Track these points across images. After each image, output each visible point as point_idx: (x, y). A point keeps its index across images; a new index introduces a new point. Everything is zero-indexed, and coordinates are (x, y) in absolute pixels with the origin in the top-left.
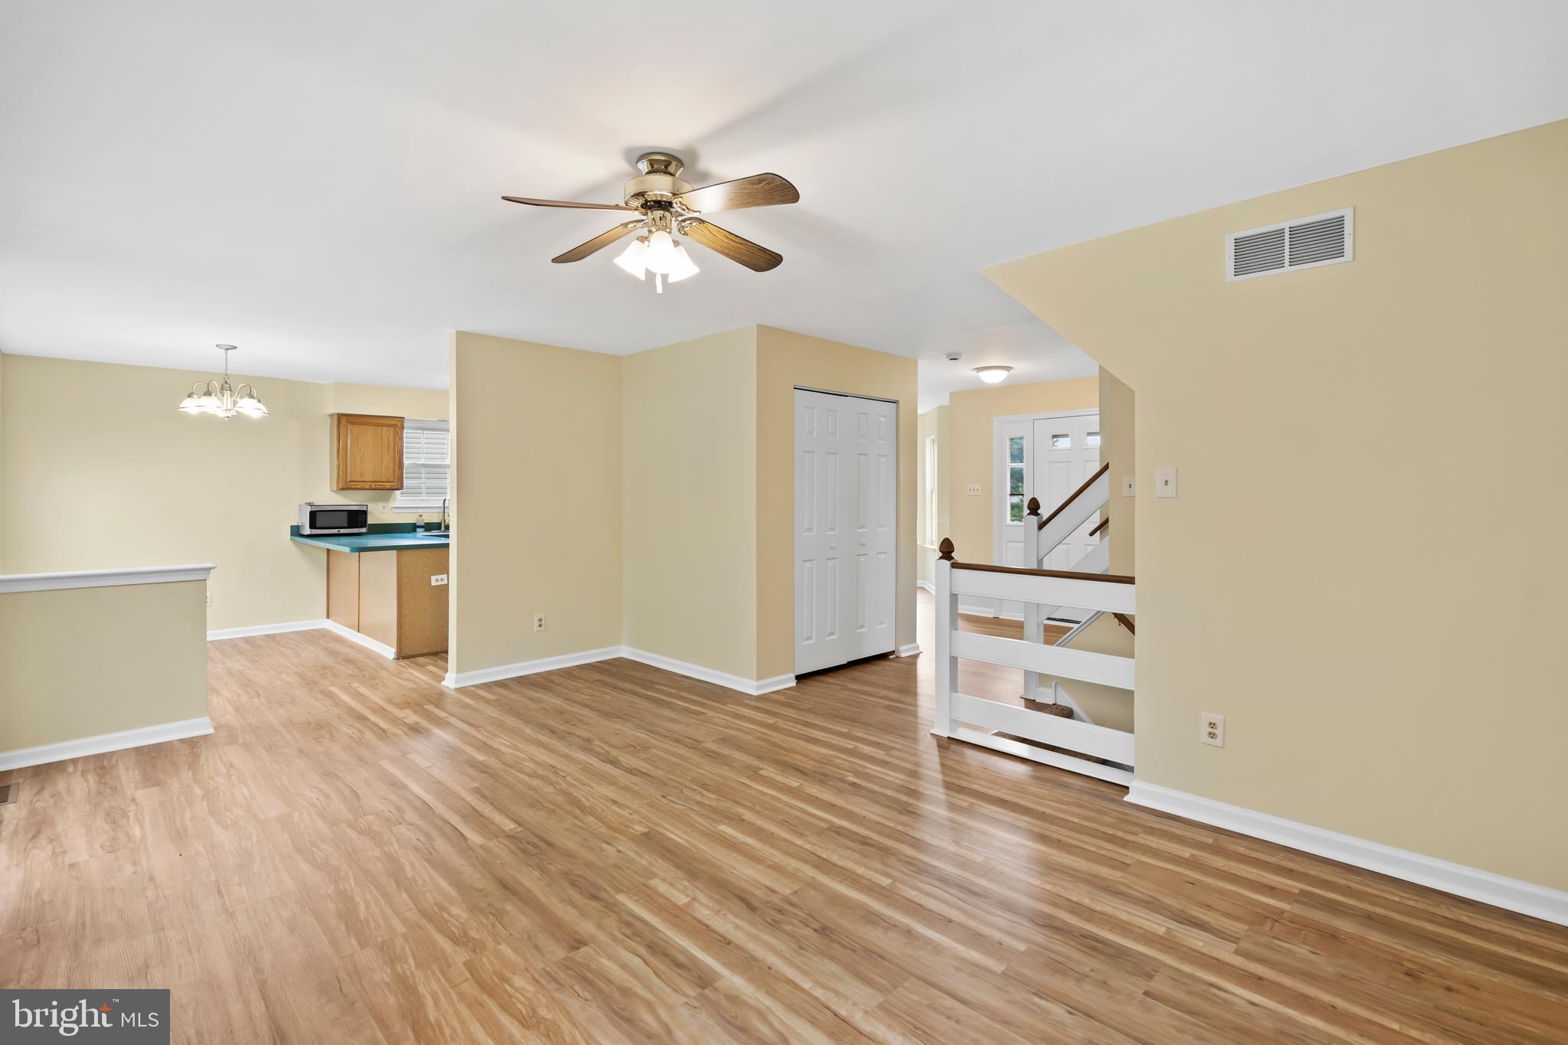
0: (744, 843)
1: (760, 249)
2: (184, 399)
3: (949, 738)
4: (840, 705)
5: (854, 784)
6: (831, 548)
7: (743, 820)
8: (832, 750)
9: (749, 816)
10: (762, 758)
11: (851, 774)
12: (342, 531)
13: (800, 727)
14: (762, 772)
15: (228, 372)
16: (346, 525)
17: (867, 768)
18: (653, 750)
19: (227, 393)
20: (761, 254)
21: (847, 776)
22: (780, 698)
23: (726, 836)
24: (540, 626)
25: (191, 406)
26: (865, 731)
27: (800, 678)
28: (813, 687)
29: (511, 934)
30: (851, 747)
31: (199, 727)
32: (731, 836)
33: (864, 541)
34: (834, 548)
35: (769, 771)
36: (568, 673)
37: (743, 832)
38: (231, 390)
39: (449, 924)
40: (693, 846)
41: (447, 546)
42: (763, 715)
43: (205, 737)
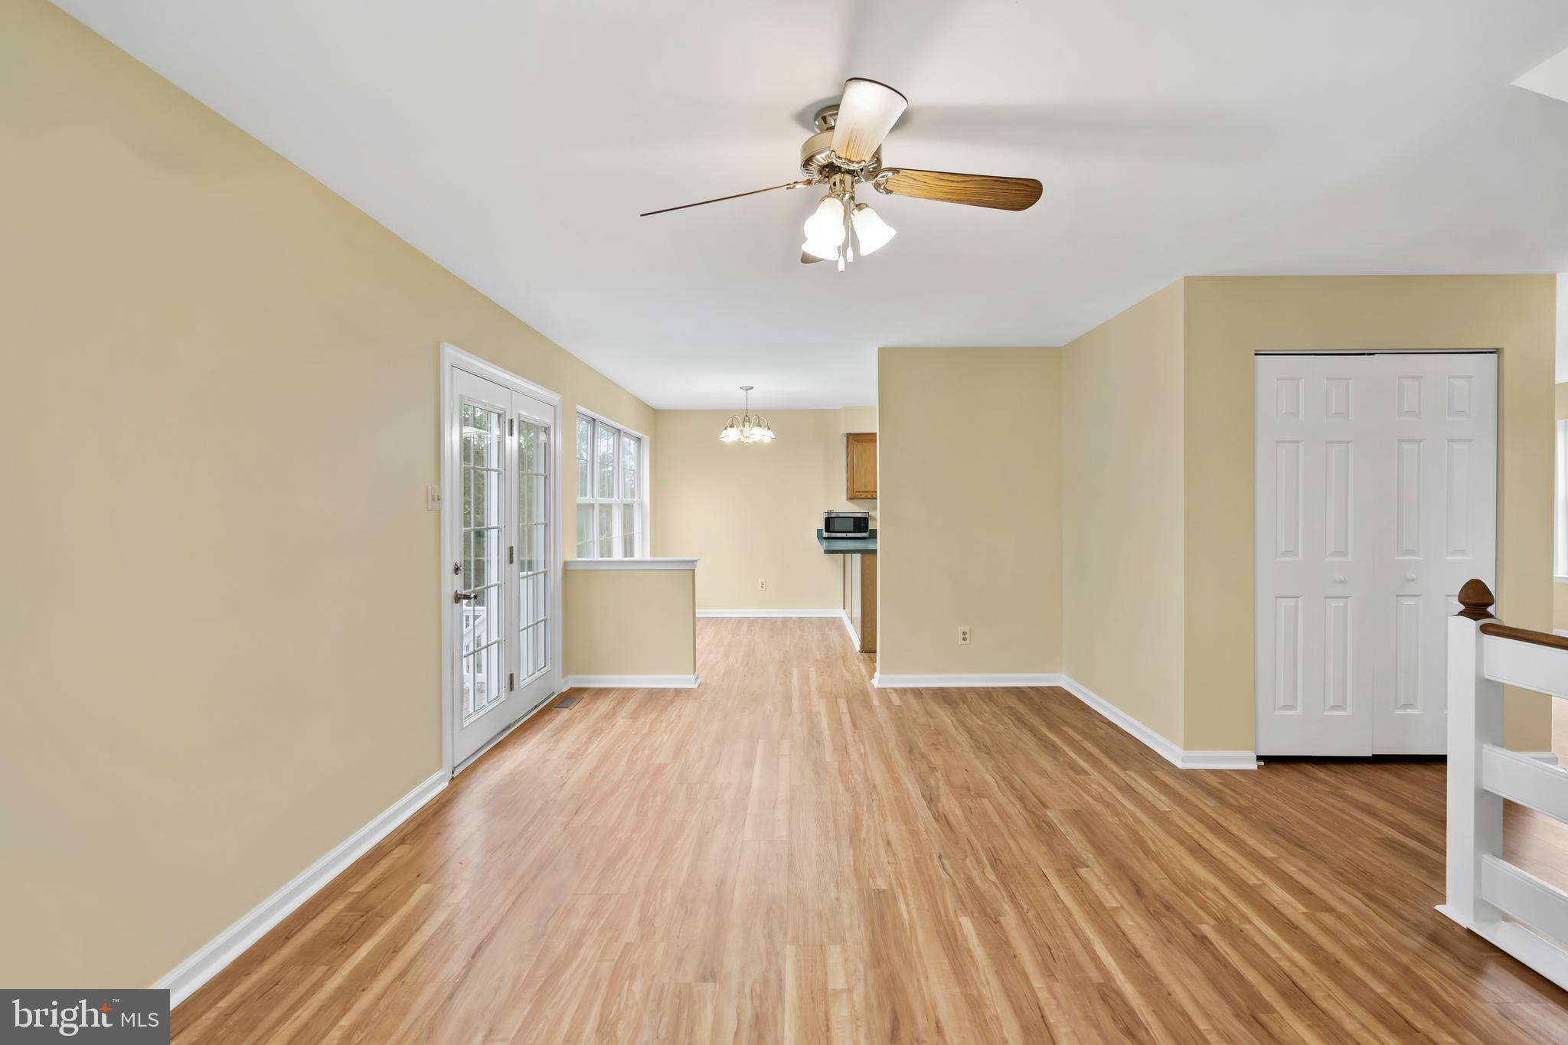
0: (969, 951)
1: (996, 181)
2: (722, 432)
3: (1470, 932)
4: (1301, 816)
5: (1203, 939)
6: (1335, 581)
7: (997, 922)
8: (1218, 877)
9: (1010, 919)
10: (1100, 851)
11: (1212, 922)
12: (850, 535)
13: (1200, 827)
14: (1083, 872)
15: (749, 408)
16: (852, 530)
17: (1250, 922)
18: (985, 801)
19: (747, 424)
20: (1005, 186)
21: (1202, 922)
22: (1214, 781)
23: (958, 934)
24: (964, 639)
25: (731, 436)
26: (1304, 866)
27: (1267, 760)
28: (1284, 779)
29: (678, 937)
30: (1253, 881)
31: (684, 681)
32: (963, 936)
33: (1411, 575)
34: (1342, 582)
35: (1095, 876)
36: (988, 695)
37: (982, 938)
38: (749, 422)
39: (654, 903)
40: (912, 927)
41: (874, 552)
42: (1162, 797)
43: (689, 690)
